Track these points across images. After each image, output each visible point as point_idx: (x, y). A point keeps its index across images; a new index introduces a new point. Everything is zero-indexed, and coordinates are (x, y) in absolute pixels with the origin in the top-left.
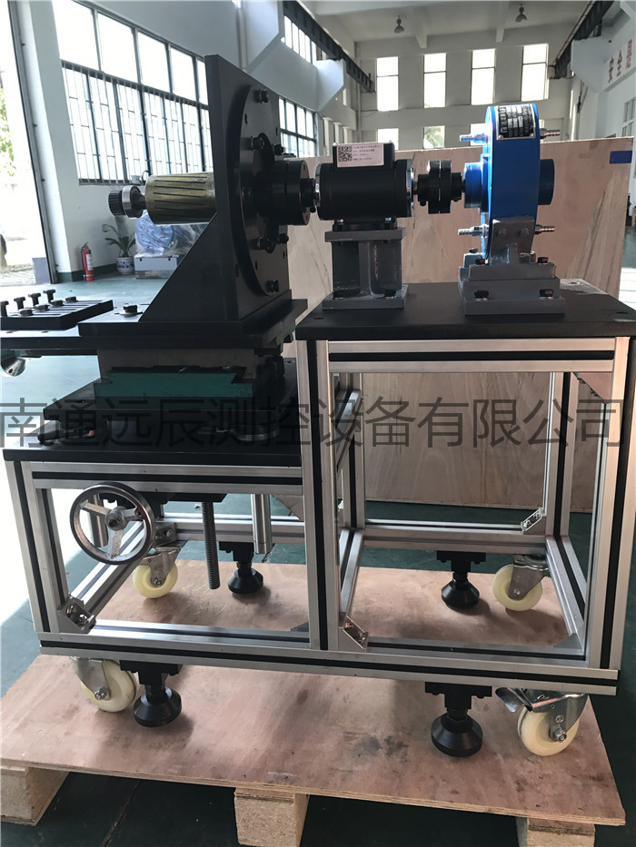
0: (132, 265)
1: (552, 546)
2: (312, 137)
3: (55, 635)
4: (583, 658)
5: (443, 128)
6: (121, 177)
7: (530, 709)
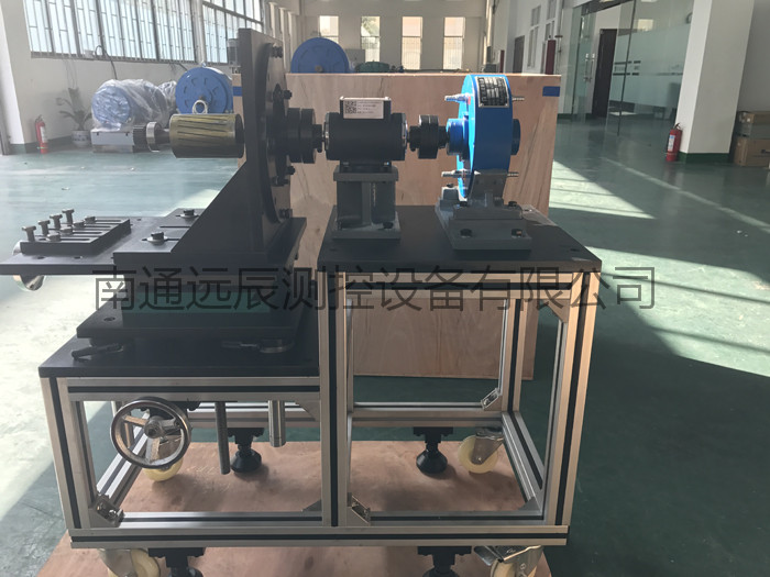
0: (89, 138)
1: (507, 420)
2: (259, 20)
3: (86, 530)
4: (542, 518)
5: (378, 18)
6: (74, 51)
7: (501, 561)
